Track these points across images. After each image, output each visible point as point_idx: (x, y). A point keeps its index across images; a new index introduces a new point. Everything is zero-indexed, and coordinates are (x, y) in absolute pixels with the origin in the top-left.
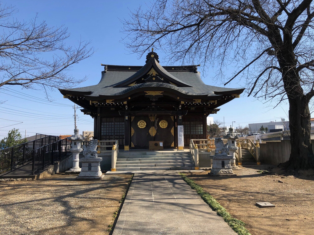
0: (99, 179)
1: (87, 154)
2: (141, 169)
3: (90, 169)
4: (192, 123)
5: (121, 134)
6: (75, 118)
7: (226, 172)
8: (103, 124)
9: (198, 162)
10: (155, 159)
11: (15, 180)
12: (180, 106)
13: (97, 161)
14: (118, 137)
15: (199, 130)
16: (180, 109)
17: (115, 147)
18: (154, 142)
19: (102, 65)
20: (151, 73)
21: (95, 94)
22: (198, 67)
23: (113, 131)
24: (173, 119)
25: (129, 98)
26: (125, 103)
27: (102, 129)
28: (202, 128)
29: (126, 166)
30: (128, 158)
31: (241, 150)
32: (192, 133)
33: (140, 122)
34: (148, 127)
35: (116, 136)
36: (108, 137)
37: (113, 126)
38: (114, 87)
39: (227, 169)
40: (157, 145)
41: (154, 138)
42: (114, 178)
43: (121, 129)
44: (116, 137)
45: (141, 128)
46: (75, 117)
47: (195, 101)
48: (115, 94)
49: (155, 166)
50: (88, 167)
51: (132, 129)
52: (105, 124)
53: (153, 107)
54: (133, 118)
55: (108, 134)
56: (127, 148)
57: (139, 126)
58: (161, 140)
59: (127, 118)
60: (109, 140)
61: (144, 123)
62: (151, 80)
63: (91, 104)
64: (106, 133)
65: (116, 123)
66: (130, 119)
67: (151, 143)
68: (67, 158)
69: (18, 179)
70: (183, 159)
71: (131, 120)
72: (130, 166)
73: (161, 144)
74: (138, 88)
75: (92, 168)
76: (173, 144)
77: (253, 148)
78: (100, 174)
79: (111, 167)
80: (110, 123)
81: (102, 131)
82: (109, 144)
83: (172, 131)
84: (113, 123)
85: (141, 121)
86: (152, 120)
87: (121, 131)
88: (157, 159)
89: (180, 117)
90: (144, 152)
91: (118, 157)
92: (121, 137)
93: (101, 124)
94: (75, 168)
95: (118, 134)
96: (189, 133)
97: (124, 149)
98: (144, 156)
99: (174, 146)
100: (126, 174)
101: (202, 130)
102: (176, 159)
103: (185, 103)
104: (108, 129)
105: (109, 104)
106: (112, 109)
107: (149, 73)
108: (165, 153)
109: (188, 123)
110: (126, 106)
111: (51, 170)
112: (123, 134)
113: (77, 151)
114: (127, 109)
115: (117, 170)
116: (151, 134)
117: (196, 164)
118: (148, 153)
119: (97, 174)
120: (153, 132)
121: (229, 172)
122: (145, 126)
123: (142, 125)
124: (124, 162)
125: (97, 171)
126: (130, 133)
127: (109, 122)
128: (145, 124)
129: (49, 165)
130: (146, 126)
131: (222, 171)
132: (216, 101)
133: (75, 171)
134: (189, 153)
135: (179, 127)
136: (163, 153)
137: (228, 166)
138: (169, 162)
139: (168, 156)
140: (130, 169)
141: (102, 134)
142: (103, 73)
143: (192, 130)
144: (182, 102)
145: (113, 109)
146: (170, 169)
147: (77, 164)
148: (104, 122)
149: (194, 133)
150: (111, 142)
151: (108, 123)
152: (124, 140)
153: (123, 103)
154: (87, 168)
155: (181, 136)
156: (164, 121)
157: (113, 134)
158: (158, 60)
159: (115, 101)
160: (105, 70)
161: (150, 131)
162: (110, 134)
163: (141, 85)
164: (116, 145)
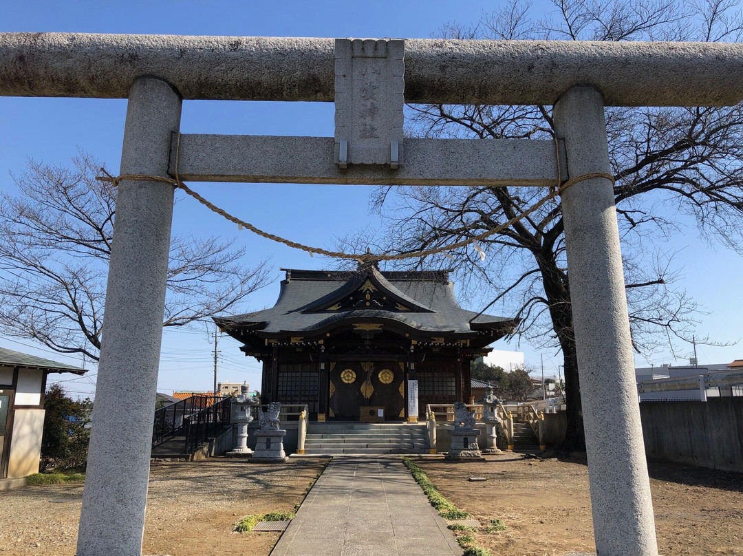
0: (282, 461)
1: (264, 424)
2: (344, 452)
3: (268, 447)
4: (436, 375)
5: (312, 393)
6: (216, 358)
7: (469, 454)
8: (281, 374)
9: (435, 442)
10: (367, 437)
11: (162, 460)
12: (412, 347)
13: (280, 434)
14: (307, 399)
15: (449, 389)
16: (412, 351)
17: (304, 414)
18: (369, 409)
19: (282, 270)
20: (364, 288)
21: (273, 328)
22: (450, 274)
23: (298, 388)
24: (402, 368)
25: (328, 335)
26: (321, 342)
27: (280, 384)
28: (454, 384)
29: (321, 447)
30: (324, 434)
31: (512, 424)
32: (436, 393)
33: (346, 373)
34: (359, 381)
35: (303, 396)
36: (289, 399)
37: (298, 379)
38: (303, 313)
39: (472, 450)
40: (373, 413)
41: (370, 402)
42: (304, 461)
43: (312, 384)
44: (303, 399)
45: (347, 382)
46: (216, 356)
47: (435, 340)
48: (306, 329)
49: (367, 446)
50: (266, 443)
51: (331, 384)
52: (286, 375)
53: (368, 347)
54: (333, 365)
55: (289, 393)
56: (321, 417)
57: (343, 379)
58: (380, 406)
59: (323, 366)
60: (291, 404)
61: (352, 374)
62: (363, 307)
63: (266, 344)
64: (287, 390)
65: (304, 374)
66: (327, 367)
67: (364, 411)
68: (224, 434)
69: (167, 459)
70: (412, 437)
71: (330, 369)
72: (326, 446)
73: (381, 413)
74: (342, 319)
75: (272, 446)
76: (403, 411)
77: (536, 421)
78: (283, 454)
79: (297, 448)
80: (294, 374)
81: (280, 388)
82: (291, 410)
83: (401, 389)
84: (298, 374)
85: (346, 371)
86: (366, 368)
87: (312, 388)
88: (371, 437)
89: (413, 366)
90: (351, 425)
91: (308, 432)
92: (311, 398)
93: (278, 375)
94: (241, 448)
95: (307, 393)
96: (431, 393)
97: (317, 420)
98: (350, 430)
99: (403, 416)
100: (320, 457)
101: (454, 389)
102: (402, 437)
103: (418, 343)
104: (289, 384)
105: (295, 343)
106: (298, 350)
107: (362, 288)
108: (384, 427)
109: (430, 375)
110: (323, 347)
111: (206, 449)
112: (316, 393)
113: (245, 421)
114: (323, 351)
115: (306, 452)
116: (364, 394)
117: (431, 445)
118: (356, 426)
119: (279, 455)
120: (367, 390)
121: (474, 455)
122: (353, 380)
123: (348, 377)
124: (317, 440)
125: (279, 450)
126: (327, 390)
127: (292, 372)
128: (355, 376)
129: (202, 442)
130: (356, 379)
131: (463, 453)
132: (468, 340)
133: (241, 452)
134: (424, 428)
135: (410, 382)
136: (381, 427)
137: (473, 446)
138: (390, 441)
139: (389, 432)
140: (327, 452)
141: (280, 393)
142: (284, 284)
143: (436, 388)
144: (414, 342)
145: (301, 350)
146: (391, 452)
147: (245, 441)
148: (284, 372)
149: (441, 393)
150: (294, 407)
151: (290, 374)
152: (318, 404)
153: (317, 342)
154: (265, 445)
155: (413, 397)
156: (388, 370)
157: (298, 393)
158: (378, 266)
159: (306, 340)
160: (287, 278)
161: (362, 388)
162: (293, 393)
163: (346, 315)
164: (305, 412)
